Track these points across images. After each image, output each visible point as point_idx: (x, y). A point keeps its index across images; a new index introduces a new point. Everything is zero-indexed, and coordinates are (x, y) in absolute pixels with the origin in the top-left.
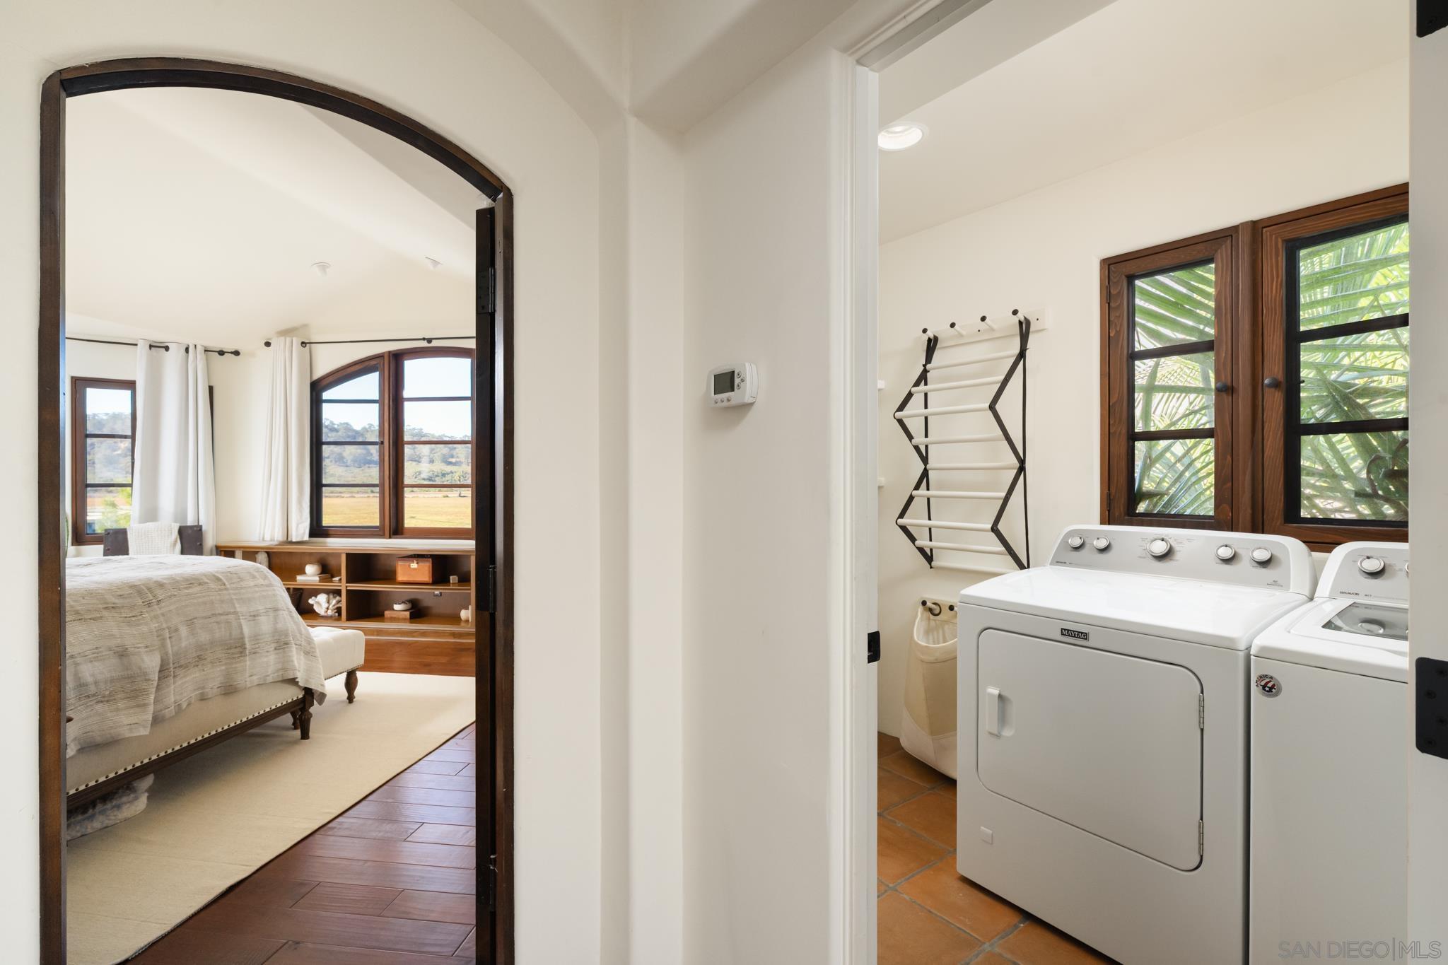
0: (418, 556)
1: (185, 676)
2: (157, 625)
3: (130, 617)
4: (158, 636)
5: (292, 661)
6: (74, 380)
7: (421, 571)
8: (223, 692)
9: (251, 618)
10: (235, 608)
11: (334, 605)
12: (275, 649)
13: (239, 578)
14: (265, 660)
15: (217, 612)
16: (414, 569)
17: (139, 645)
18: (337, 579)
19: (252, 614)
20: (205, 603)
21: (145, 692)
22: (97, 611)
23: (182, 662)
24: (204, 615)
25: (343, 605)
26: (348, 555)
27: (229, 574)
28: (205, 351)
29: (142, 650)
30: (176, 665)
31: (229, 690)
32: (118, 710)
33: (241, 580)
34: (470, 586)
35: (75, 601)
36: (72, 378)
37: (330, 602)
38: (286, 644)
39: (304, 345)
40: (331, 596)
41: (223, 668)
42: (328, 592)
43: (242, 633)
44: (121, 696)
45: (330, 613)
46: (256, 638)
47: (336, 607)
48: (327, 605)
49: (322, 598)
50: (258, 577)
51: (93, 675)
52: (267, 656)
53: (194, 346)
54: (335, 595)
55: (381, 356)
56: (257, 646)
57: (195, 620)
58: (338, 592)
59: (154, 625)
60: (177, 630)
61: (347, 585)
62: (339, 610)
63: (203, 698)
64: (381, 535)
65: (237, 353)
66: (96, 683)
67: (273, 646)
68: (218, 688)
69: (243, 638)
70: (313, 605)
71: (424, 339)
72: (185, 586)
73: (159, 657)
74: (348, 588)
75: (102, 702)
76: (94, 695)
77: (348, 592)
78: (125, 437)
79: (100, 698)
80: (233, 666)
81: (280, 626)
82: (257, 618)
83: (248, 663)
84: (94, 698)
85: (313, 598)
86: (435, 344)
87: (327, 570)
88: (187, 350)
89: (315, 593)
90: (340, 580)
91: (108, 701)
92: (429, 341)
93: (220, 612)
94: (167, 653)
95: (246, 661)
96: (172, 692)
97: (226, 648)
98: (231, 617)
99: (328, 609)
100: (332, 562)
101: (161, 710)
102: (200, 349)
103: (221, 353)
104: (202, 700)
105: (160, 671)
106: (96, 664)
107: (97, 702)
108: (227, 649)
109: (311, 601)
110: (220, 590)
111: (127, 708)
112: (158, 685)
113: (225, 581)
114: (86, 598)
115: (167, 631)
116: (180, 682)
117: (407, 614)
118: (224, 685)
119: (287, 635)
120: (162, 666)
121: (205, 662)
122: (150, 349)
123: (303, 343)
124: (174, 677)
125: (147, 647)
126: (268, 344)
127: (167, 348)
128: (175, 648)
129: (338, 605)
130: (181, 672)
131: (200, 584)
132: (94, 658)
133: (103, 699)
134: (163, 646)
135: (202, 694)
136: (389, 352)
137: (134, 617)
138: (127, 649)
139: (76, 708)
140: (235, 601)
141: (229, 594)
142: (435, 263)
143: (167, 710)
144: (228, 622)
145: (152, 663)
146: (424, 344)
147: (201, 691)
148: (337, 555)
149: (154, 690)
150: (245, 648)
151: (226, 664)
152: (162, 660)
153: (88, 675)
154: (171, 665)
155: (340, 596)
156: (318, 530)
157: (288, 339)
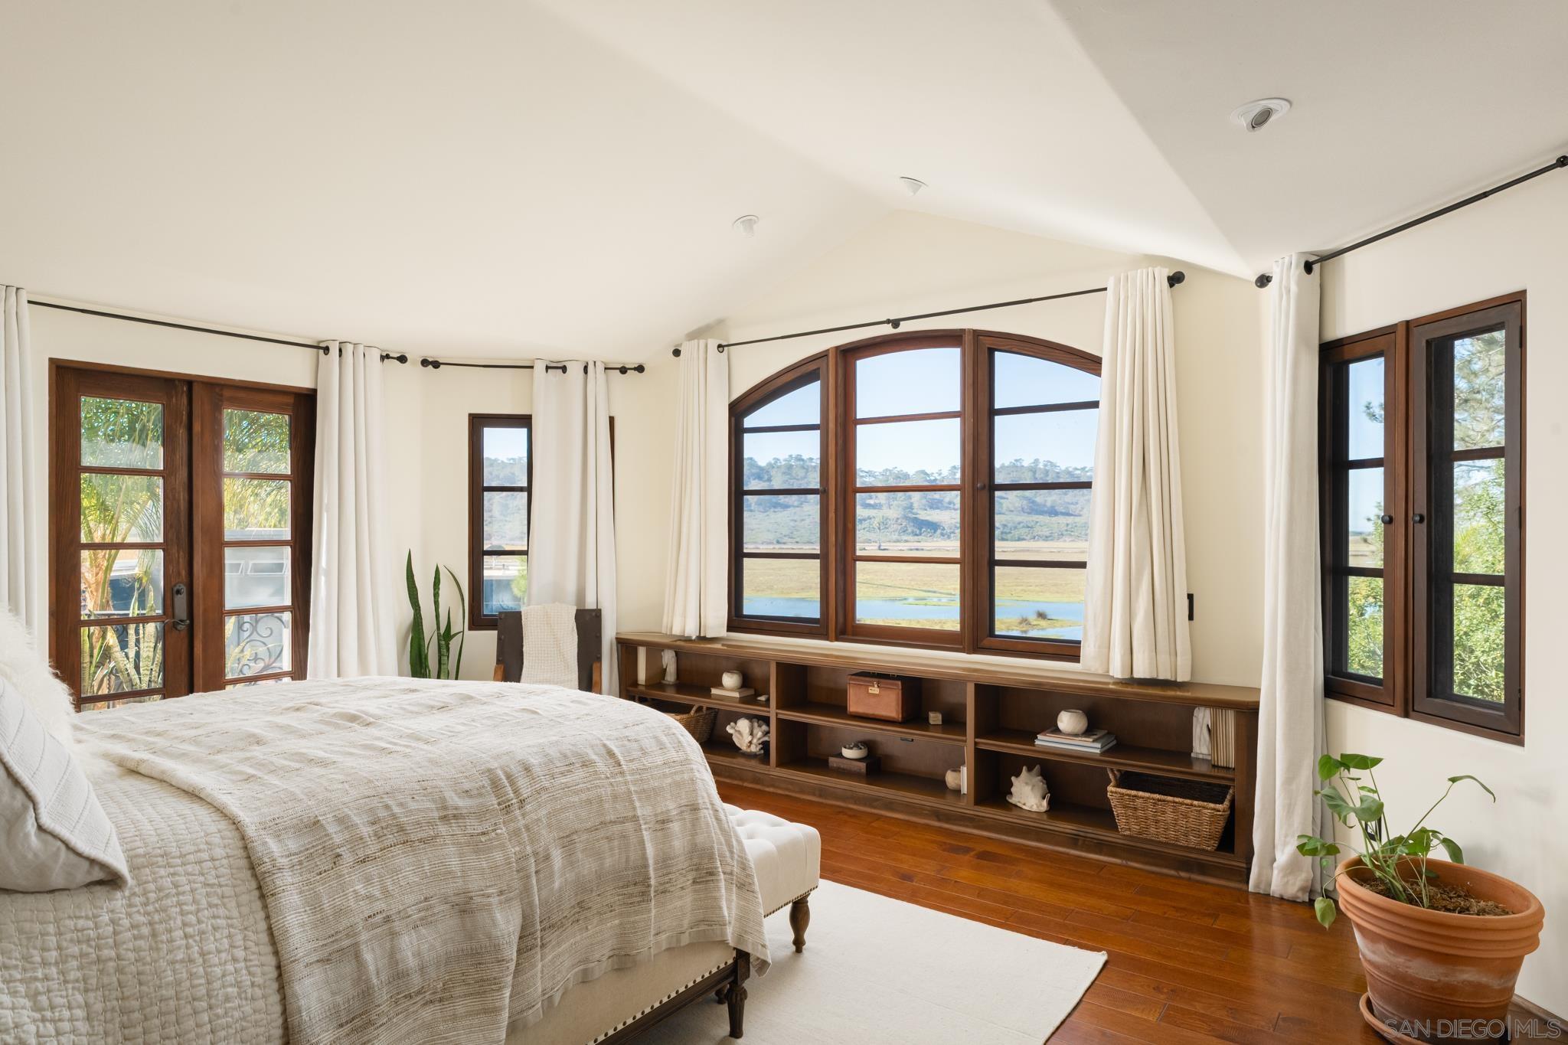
0: (881, 676)
1: (559, 944)
2: (517, 849)
3: (478, 835)
4: (518, 871)
5: (720, 908)
6: (471, 418)
7: (886, 702)
8: (616, 967)
9: (658, 827)
10: (634, 809)
11: (759, 739)
12: (694, 882)
13: (642, 749)
14: (679, 903)
15: (608, 818)
16: (875, 695)
17: (490, 891)
18: (763, 698)
19: (659, 818)
20: (589, 802)
21: (496, 984)
22: (431, 824)
23: (555, 918)
24: (589, 825)
25: (772, 739)
26: (780, 665)
27: (626, 743)
28: (606, 369)
29: (495, 900)
30: (546, 924)
31: (624, 962)
32: (454, 1017)
33: (644, 752)
34: (964, 733)
35: (401, 805)
36: (470, 415)
37: (755, 732)
38: (711, 874)
39: (721, 349)
40: (756, 724)
41: (617, 922)
42: (750, 717)
43: (644, 857)
44: (459, 991)
45: (754, 749)
46: (665, 862)
47: (760, 741)
48: (750, 738)
49: (743, 725)
50: (668, 745)
51: (418, 954)
52: (681, 897)
53: (593, 363)
54: (760, 722)
55: (823, 356)
56: (666, 878)
57: (575, 837)
58: (766, 720)
59: (513, 850)
60: (547, 858)
61: (778, 711)
62: (765, 745)
63: (585, 978)
64: (824, 635)
65: (640, 369)
66: (422, 969)
67: (691, 876)
68: (609, 957)
69: (646, 866)
70: (732, 735)
71: (888, 321)
72: (563, 769)
73: (520, 911)
74: (780, 716)
75: (431, 1002)
76: (419, 993)
77: (779, 720)
78: (521, 489)
79: (428, 996)
80: (632, 919)
81: (700, 839)
82: (666, 826)
83: (653, 912)
84: (418, 999)
85: (732, 724)
86: (905, 327)
87: (751, 684)
88: (586, 369)
89: (734, 717)
90: (768, 700)
91: (441, 1000)
92: (896, 323)
93: (613, 818)
94: (531, 904)
95: (649, 911)
96: (539, 975)
97: (621, 884)
98: (629, 826)
99: (750, 742)
100: (757, 671)
101: (522, 1011)
102: (600, 367)
103: (623, 370)
104: (583, 982)
105: (520, 938)
106: (423, 931)
107: (425, 1004)
108: (622, 887)
109: (729, 729)
110: (613, 775)
111: (470, 1014)
112: (518, 964)
113: (621, 758)
114: (417, 798)
115: (532, 860)
116: (550, 957)
117: (863, 766)
118: (616, 952)
119: (711, 857)
120: (523, 928)
121: (588, 914)
122: (547, 371)
123: (720, 346)
124: (543, 946)
125: (501, 893)
126: (677, 353)
127: (564, 369)
128: (544, 893)
129: (766, 739)
130: (552, 937)
131: (584, 765)
132: (422, 919)
133: (433, 997)
134: (526, 890)
135: (585, 972)
136: (837, 348)
137: (483, 834)
138: (471, 898)
139: (390, 1019)
140: (635, 797)
141: (626, 783)
142: (915, 182)
143: (531, 1011)
144: (624, 837)
145: (506, 923)
146: (888, 330)
147: (581, 967)
148: (764, 661)
149: (510, 978)
150: (649, 886)
151: (621, 914)
152: (524, 917)
153: (410, 954)
154: (539, 927)
155: (768, 725)
156: (738, 621)
157: (702, 342)
